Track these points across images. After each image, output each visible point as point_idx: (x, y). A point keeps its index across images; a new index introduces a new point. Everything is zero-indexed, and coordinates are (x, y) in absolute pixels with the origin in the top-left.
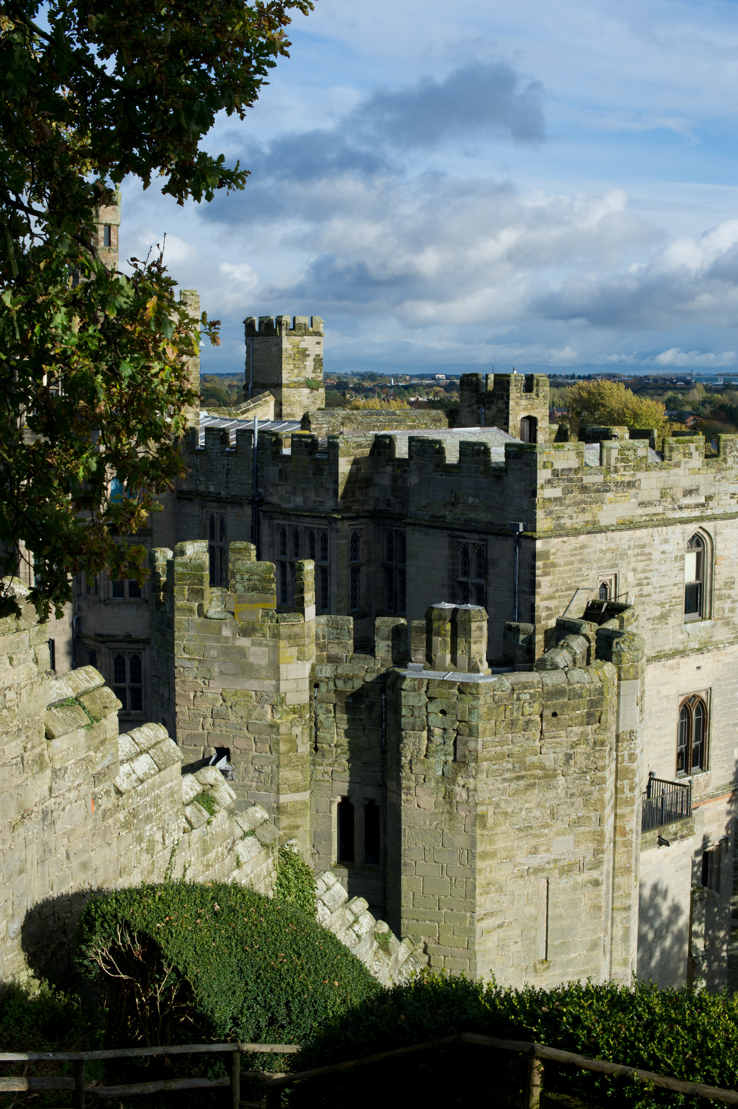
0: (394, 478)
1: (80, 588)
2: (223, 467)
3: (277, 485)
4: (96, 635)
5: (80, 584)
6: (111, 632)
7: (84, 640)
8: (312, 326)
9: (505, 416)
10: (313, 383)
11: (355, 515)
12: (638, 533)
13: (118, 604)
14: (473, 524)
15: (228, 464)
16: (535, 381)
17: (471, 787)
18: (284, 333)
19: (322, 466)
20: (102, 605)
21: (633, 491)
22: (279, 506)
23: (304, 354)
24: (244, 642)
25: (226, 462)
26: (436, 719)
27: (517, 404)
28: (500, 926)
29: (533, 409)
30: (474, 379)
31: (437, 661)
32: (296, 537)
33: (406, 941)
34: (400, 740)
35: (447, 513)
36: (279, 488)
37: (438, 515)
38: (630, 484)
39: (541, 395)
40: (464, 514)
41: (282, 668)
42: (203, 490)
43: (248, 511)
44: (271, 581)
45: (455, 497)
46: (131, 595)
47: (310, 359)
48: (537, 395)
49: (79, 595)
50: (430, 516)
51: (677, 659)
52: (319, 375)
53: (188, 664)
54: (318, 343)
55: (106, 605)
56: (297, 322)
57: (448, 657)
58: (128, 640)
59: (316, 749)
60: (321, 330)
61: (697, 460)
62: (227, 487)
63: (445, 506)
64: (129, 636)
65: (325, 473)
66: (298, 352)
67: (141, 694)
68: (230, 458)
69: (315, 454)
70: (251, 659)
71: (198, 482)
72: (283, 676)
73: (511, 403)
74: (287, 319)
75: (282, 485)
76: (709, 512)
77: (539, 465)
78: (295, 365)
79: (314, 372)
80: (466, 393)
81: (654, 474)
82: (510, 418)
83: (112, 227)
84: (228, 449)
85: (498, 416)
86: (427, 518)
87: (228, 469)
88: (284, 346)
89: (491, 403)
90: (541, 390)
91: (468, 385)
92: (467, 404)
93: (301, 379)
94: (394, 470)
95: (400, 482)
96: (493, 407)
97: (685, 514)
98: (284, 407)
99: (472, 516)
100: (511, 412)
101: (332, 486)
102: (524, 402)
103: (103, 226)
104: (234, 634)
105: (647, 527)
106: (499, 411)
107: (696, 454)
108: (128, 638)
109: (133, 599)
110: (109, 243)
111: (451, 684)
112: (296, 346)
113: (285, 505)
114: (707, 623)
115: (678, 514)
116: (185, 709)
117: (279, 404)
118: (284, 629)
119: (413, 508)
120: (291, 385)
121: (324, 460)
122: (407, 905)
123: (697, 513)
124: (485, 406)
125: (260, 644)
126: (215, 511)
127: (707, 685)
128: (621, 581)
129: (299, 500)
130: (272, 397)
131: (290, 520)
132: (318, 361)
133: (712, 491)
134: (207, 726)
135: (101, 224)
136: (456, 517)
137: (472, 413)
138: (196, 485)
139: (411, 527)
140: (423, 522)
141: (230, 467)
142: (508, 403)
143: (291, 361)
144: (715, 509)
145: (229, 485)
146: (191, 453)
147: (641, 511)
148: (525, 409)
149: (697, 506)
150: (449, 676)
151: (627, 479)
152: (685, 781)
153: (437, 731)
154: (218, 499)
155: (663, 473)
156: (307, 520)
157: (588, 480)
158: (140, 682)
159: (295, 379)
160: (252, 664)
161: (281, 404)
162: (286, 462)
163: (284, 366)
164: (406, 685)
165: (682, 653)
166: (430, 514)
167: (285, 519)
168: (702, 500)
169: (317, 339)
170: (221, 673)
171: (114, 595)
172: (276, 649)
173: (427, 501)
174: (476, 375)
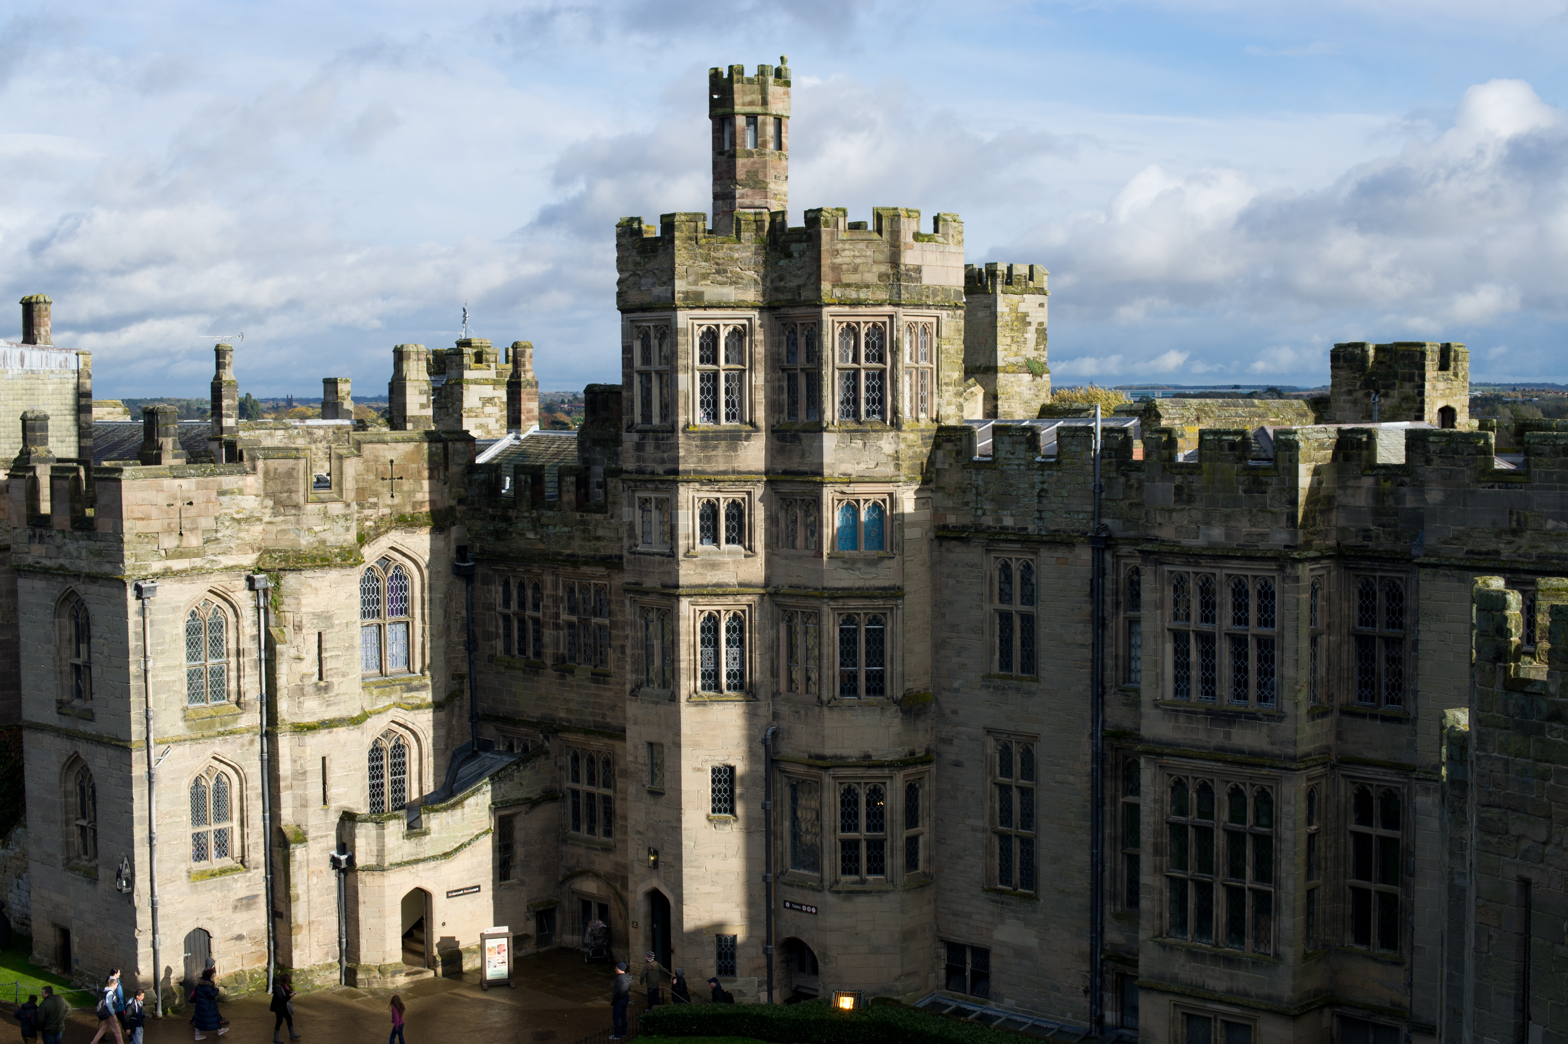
0: (1379, 496)
1: (777, 683)
2: (1033, 487)
3: (1171, 511)
4: (810, 757)
5: (777, 676)
6: (839, 752)
7: (783, 766)
8: (1031, 278)
9: (1418, 405)
10: (1036, 366)
11: (1318, 554)
13: (851, 707)
14: (1555, 561)
15: (1043, 483)
16: (1452, 354)
18: (999, 288)
19: (1264, 479)
20: (825, 709)
22: (1176, 544)
23: (1023, 320)
25: (1037, 479)
27: (1434, 388)
29: (1452, 395)
30: (1358, 351)
35: (1502, 546)
36: (1174, 515)
37: (1484, 549)
39: (1460, 375)
40: (1538, 547)
42: (991, 524)
43: (1085, 554)
45: (1518, 521)
46: (868, 692)
47: (1032, 329)
48: (1456, 375)
49: (775, 694)
50: (1467, 552)
52: (1042, 353)
54: (1041, 305)
55: (831, 708)
56: (1015, 272)
58: (866, 763)
60: (1045, 286)
62: (1040, 518)
63: (1498, 535)
64: (867, 757)
65: (1270, 489)
66: (1017, 317)
67: (882, 848)
68: (1046, 473)
69: (1246, 459)
71: (980, 512)
73: (1427, 386)
74: (1002, 268)
75: (1182, 510)
78: (1012, 337)
79: (1036, 349)
80: (1342, 373)
82: (1426, 409)
83: (783, 120)
84: (1039, 459)
85: (1404, 406)
86: (1461, 555)
87: (1042, 490)
88: (999, 309)
89: (1392, 386)
90: (1460, 367)
91: (1346, 360)
92: (1345, 389)
93: (1021, 360)
94: (1377, 483)
95: (1390, 502)
96: (1395, 393)
98: (999, 403)
99: (1554, 549)
100: (1427, 400)
101: (1286, 509)
102: (1441, 385)
103: (772, 119)
106: (1405, 399)
108: (867, 762)
109: (872, 699)
110: (779, 146)
112: (1014, 309)
113: (1186, 542)
117: (991, 397)
119: (1431, 541)
120: (1009, 369)
121: (1266, 469)
124: (1377, 392)
126: (1014, 557)
129: (1217, 533)
130: (978, 387)
131: (1197, 564)
132: (1042, 332)
135: (770, 115)
136: (1521, 551)
137: (1355, 402)
138: (976, 516)
139: (1428, 570)
140: (1456, 562)
141: (1045, 486)
142: (1423, 386)
143: (1008, 333)
145: (1044, 515)
146: (964, 467)
148: (1443, 396)
154: (1024, 539)
156: (1235, 563)
158: (882, 828)
159: (1012, 360)
161: (995, 397)
162: (1190, 474)
163: (1000, 339)
166: (1465, 549)
167: (1188, 564)
169: (1040, 298)
171: (842, 692)
173: (1461, 528)
174: (1362, 346)
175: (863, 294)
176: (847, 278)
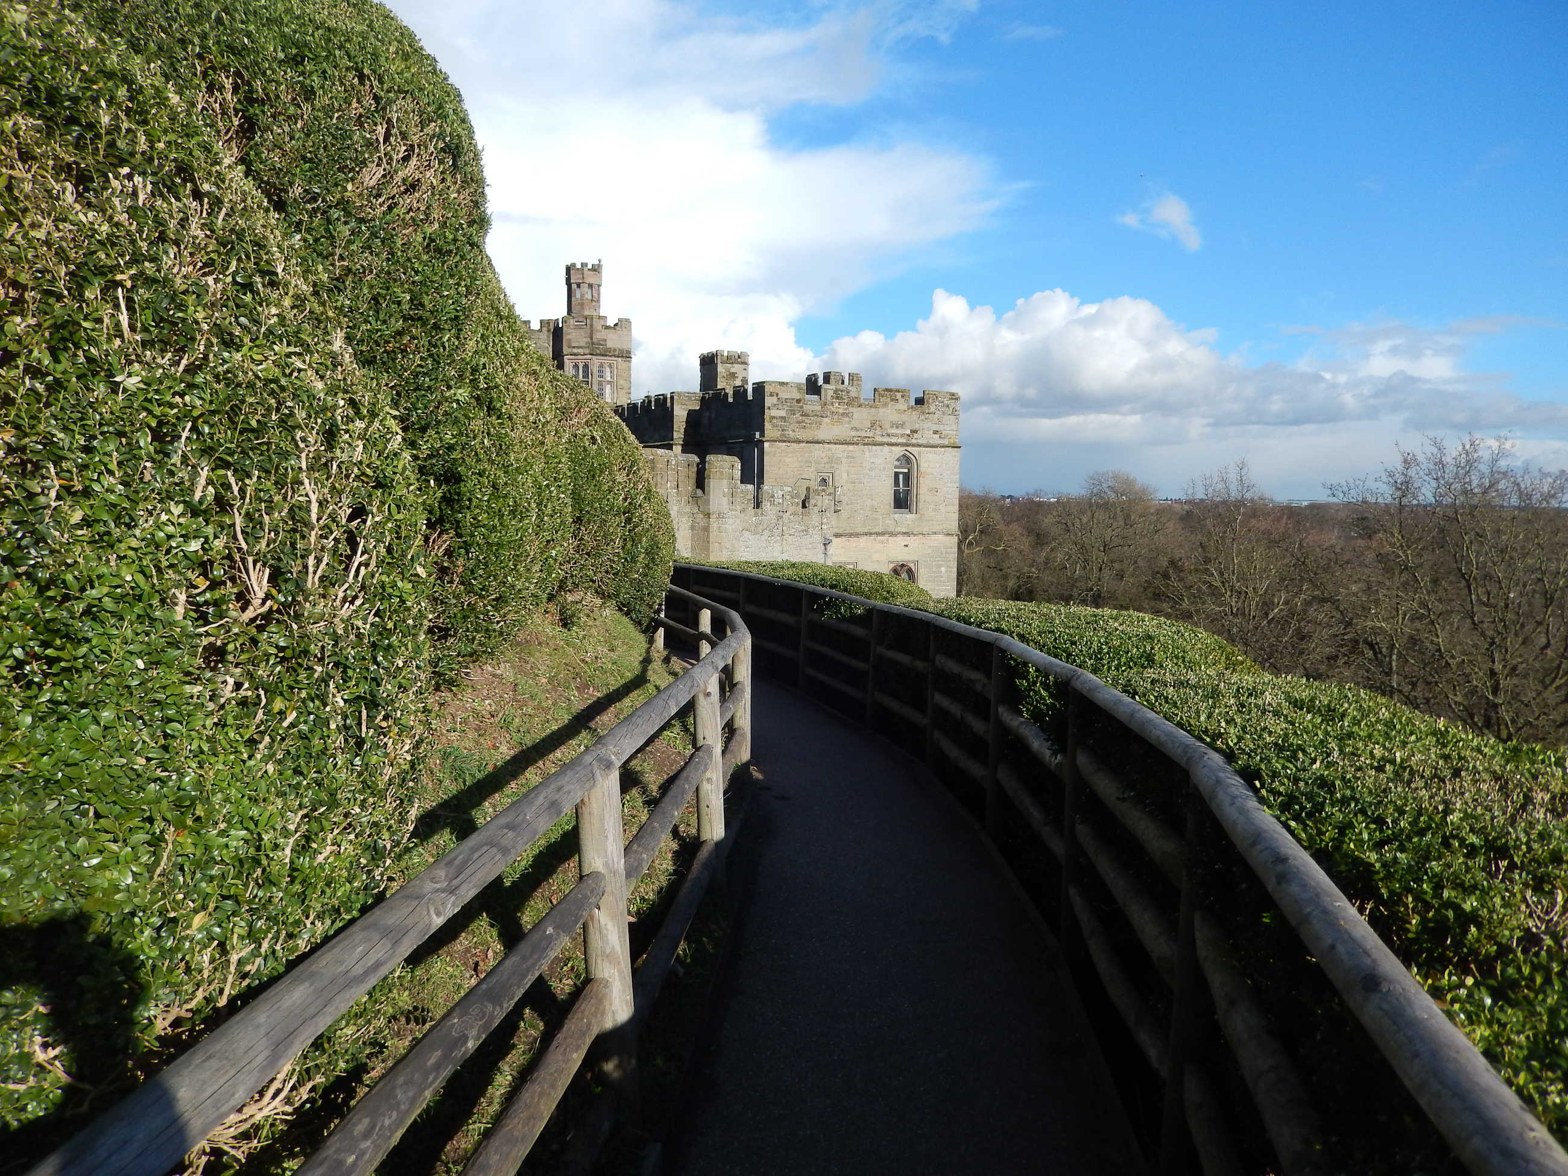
8: (741, 358)
12: (851, 447)
18: (721, 363)
19: (667, 412)
21: (847, 419)
23: (733, 376)
30: (813, 377)
35: (727, 434)
37: (723, 436)
45: (730, 423)
47: (739, 380)
51: (886, 537)
54: (745, 370)
56: (730, 356)
63: (726, 430)
75: (650, 428)
76: (914, 441)
77: (767, 394)
81: (864, 410)
97: (893, 440)
105: (858, 444)
107: (902, 401)
114: (911, 517)
115: (886, 440)
123: (904, 441)
127: (914, 559)
132: (745, 382)
133: (916, 426)
143: (724, 381)
144: (920, 439)
147: (853, 433)
149: (902, 435)
151: (841, 411)
155: (873, 410)
157: (807, 408)
162: (652, 414)
165: (891, 534)
168: (908, 432)
169: (744, 366)
173: (718, 428)
175: (580, 351)
176: (573, 344)
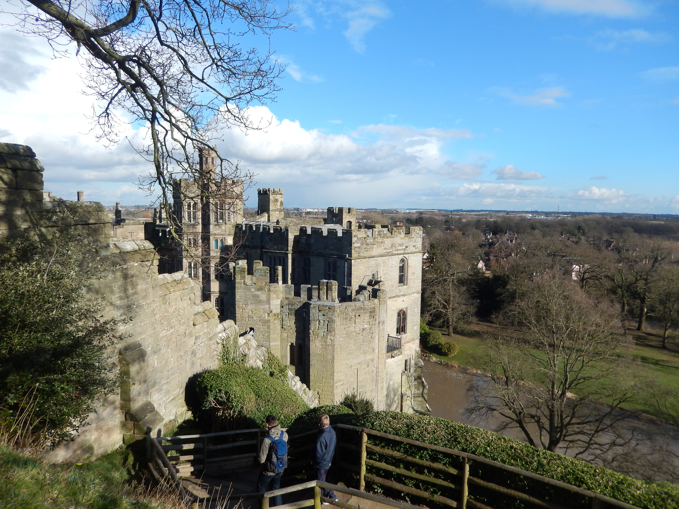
0: (307, 240)
2: (251, 237)
3: (268, 242)
6: (214, 290)
8: (280, 192)
9: (341, 221)
10: (280, 210)
12: (384, 258)
14: (332, 255)
16: (351, 210)
17: (333, 339)
18: (270, 193)
19: (283, 237)
21: (383, 245)
22: (269, 249)
24: (259, 293)
25: (252, 235)
26: (321, 318)
27: (345, 217)
28: (342, 385)
29: (350, 218)
30: (332, 209)
31: (322, 299)
32: (275, 259)
33: (312, 390)
34: (309, 324)
35: (323, 251)
37: (321, 252)
38: (382, 242)
40: (329, 252)
41: (271, 301)
43: (259, 251)
44: (268, 273)
45: (326, 246)
47: (279, 202)
51: (396, 298)
52: (282, 207)
53: (240, 300)
54: (282, 197)
55: (212, 282)
56: (275, 190)
57: (325, 297)
59: (282, 327)
60: (282, 193)
61: (403, 235)
63: (323, 249)
65: (284, 239)
66: (275, 200)
69: (281, 232)
70: (261, 298)
72: (271, 304)
75: (270, 242)
76: (406, 251)
77: (353, 236)
79: (280, 206)
80: (329, 214)
81: (389, 239)
82: (343, 221)
84: (252, 231)
85: (339, 221)
88: (270, 198)
89: (337, 216)
90: (353, 213)
91: (330, 211)
92: (330, 217)
93: (276, 209)
95: (309, 242)
96: (338, 218)
97: (399, 252)
99: (332, 252)
100: (343, 219)
101: (286, 243)
103: (211, 158)
104: (255, 291)
105: (387, 256)
106: (340, 219)
107: (402, 233)
110: (213, 163)
111: (327, 306)
113: (271, 249)
114: (405, 287)
115: (397, 252)
116: (239, 315)
117: (269, 217)
118: (272, 288)
119: (312, 250)
120: (273, 210)
121: (284, 234)
122: (312, 378)
123: (403, 252)
124: (335, 218)
125: (264, 294)
126: (249, 251)
127: (405, 306)
128: (379, 273)
129: (276, 247)
130: (266, 214)
131: (273, 254)
132: (282, 204)
133: (408, 245)
134: (246, 320)
136: (326, 253)
137: (331, 219)
139: (312, 256)
140: (316, 254)
141: (253, 237)
142: (343, 217)
143: (273, 203)
144: (408, 250)
145: (253, 242)
146: (241, 232)
147: (385, 251)
148: (348, 219)
149: (402, 249)
150: (325, 304)
151: (380, 241)
152: (399, 337)
153: (322, 321)
154: (249, 247)
155: (392, 239)
156: (278, 253)
157: (369, 241)
160: (261, 300)
162: (272, 235)
163: (270, 204)
164: (312, 306)
165: (398, 296)
166: (318, 252)
167: (271, 253)
168: (404, 248)
170: (251, 303)
172: (269, 295)
173: (317, 247)
